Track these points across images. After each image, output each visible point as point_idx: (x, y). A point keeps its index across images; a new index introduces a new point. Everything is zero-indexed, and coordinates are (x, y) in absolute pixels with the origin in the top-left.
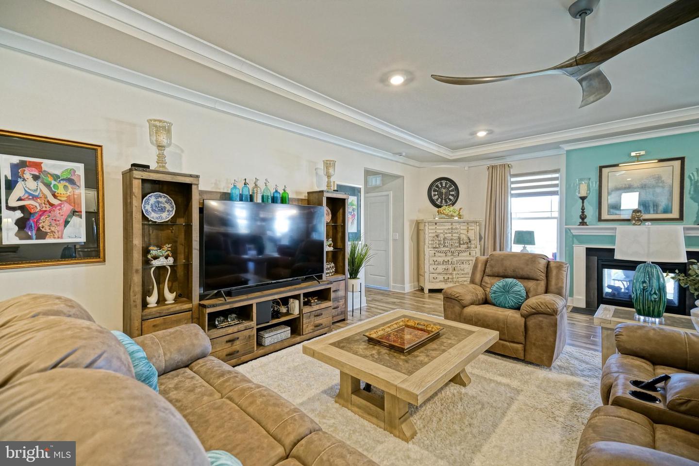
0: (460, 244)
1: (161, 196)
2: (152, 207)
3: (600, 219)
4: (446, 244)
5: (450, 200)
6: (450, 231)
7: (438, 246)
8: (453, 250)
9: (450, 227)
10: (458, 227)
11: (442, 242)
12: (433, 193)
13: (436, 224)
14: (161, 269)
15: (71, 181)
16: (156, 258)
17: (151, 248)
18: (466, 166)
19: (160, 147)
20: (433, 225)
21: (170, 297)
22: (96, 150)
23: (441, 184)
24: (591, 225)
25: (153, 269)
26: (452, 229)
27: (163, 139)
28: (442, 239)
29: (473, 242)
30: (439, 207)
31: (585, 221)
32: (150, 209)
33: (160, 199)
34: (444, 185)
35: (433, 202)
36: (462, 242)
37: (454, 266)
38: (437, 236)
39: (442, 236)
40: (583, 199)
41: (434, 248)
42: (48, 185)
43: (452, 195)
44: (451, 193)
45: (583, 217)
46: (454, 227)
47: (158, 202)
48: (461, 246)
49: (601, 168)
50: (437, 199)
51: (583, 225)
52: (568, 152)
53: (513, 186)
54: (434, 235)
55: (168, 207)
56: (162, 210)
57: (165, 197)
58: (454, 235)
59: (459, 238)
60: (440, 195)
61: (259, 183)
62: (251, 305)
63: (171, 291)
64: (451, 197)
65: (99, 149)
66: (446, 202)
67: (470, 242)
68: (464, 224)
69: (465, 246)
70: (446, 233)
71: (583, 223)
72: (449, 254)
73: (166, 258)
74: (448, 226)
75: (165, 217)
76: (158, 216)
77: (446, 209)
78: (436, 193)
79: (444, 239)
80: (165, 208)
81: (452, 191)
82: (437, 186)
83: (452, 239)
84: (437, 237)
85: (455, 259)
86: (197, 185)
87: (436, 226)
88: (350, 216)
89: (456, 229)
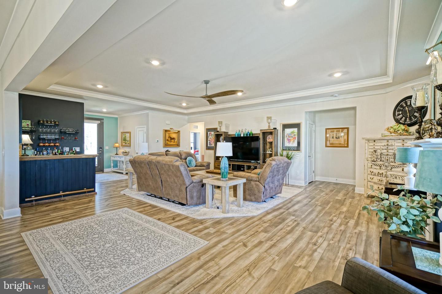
0: (396, 160)
4: (383, 159)
5: (416, 117)
6: (386, 147)
7: (375, 160)
8: (387, 164)
9: (386, 144)
11: (379, 157)
12: (397, 113)
13: (374, 141)
19: (220, 127)
20: (372, 142)
23: (406, 103)
28: (379, 154)
34: (409, 104)
37: (388, 179)
38: (375, 151)
39: (379, 152)
41: (373, 161)
46: (389, 144)
50: (401, 118)
54: (372, 150)
58: (389, 151)
59: (395, 155)
60: (404, 113)
64: (416, 114)
68: (399, 141)
70: (383, 149)
72: (383, 168)
78: (401, 112)
79: (381, 154)
83: (388, 155)
84: (375, 152)
85: (389, 173)
87: (375, 143)
88: (292, 138)
89: (392, 145)
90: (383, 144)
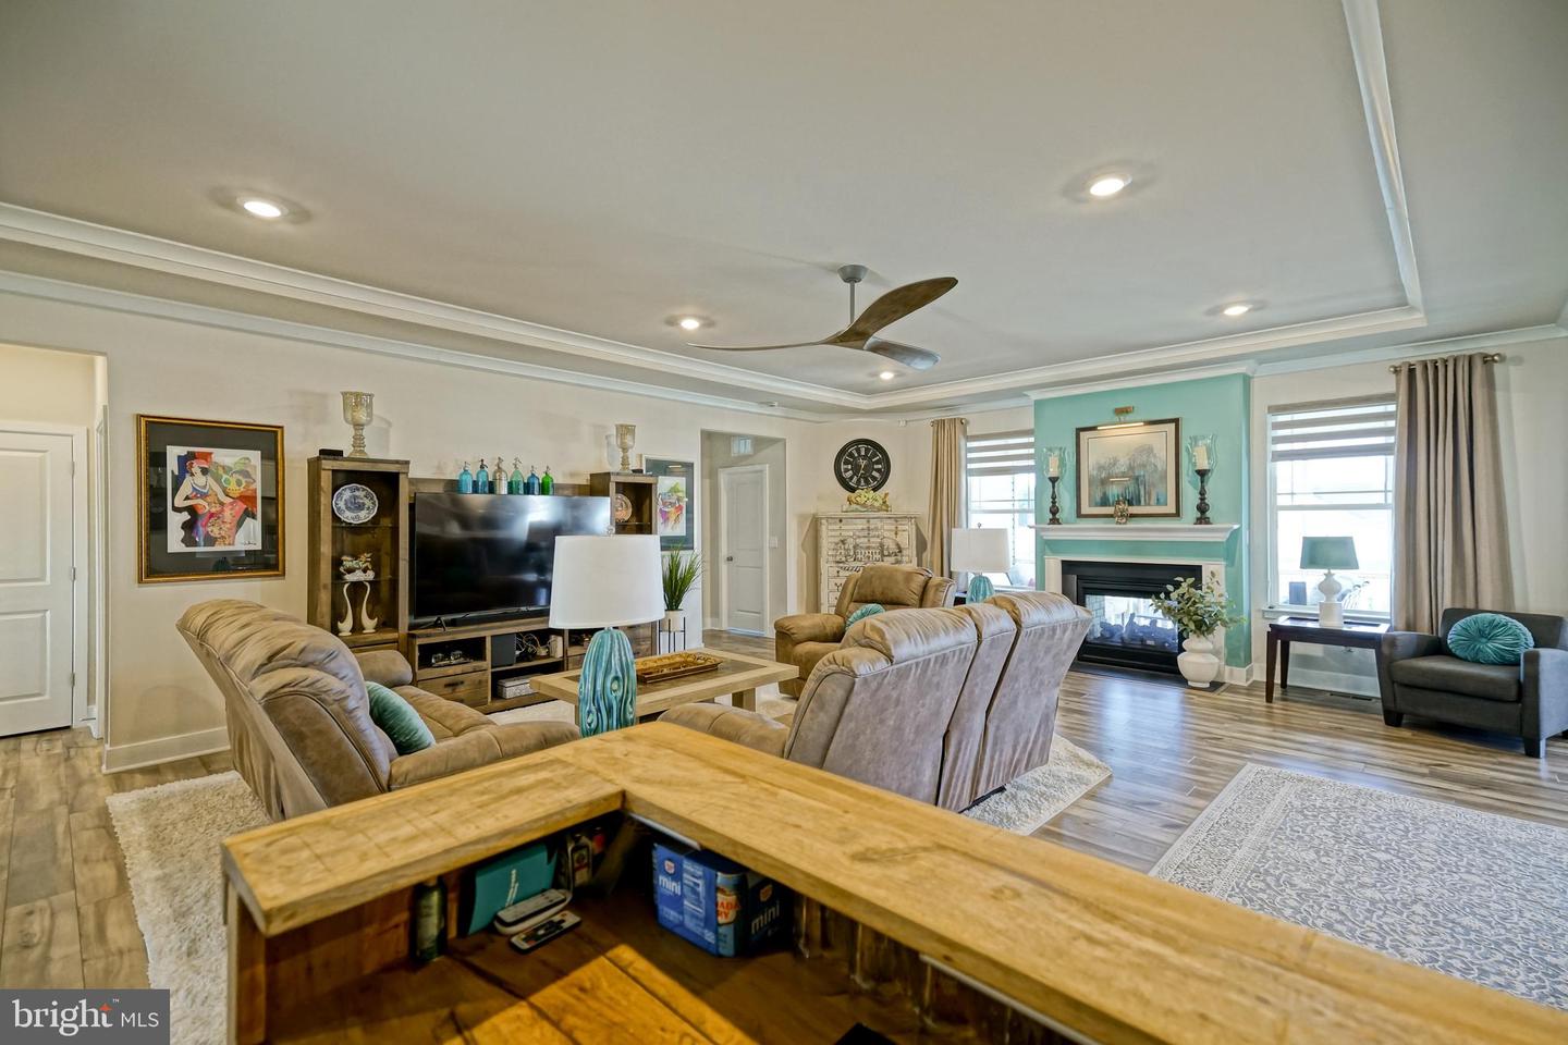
0: (883, 555)
1: (358, 490)
2: (346, 504)
3: (1079, 515)
4: (859, 556)
5: (874, 479)
6: (866, 533)
7: (844, 559)
8: (869, 565)
9: (865, 527)
10: (879, 525)
11: (852, 553)
12: (843, 467)
13: (841, 521)
14: (357, 587)
15: (246, 474)
16: (350, 571)
17: (344, 558)
18: (899, 421)
19: (358, 426)
20: (835, 523)
21: (369, 624)
22: (276, 432)
23: (858, 450)
24: (1067, 523)
25: (346, 586)
26: (869, 529)
27: (362, 416)
28: (851, 547)
29: (904, 552)
30: (853, 490)
31: (1057, 516)
32: (343, 507)
33: (357, 493)
34: (863, 453)
35: (844, 483)
36: (886, 553)
38: (843, 542)
39: (850, 543)
40: (1054, 480)
41: (838, 562)
42: (218, 480)
43: (878, 470)
44: (876, 467)
45: (1054, 511)
46: (872, 527)
47: (355, 497)
48: (886, 559)
49: (1079, 430)
50: (851, 478)
51: (1054, 523)
52: (1039, 404)
53: (970, 455)
54: (837, 540)
55: (368, 503)
56: (360, 507)
57: (364, 490)
58: (872, 540)
59: (882, 545)
60: (856, 469)
61: (503, 466)
62: (484, 638)
63: (371, 617)
64: (875, 474)
65: (279, 431)
66: (867, 482)
67: (900, 552)
68: (889, 521)
69: (892, 559)
70: (859, 537)
71: (1054, 521)
73: (365, 571)
74: (861, 524)
75: (364, 516)
76: (354, 515)
77: (864, 495)
78: (850, 467)
79: (854, 547)
80: (364, 504)
81: (877, 462)
82: (851, 455)
83: (868, 548)
84: (844, 544)
86: (407, 473)
87: (841, 525)
88: (673, 509)
89: (876, 529)
90: (860, 527)
